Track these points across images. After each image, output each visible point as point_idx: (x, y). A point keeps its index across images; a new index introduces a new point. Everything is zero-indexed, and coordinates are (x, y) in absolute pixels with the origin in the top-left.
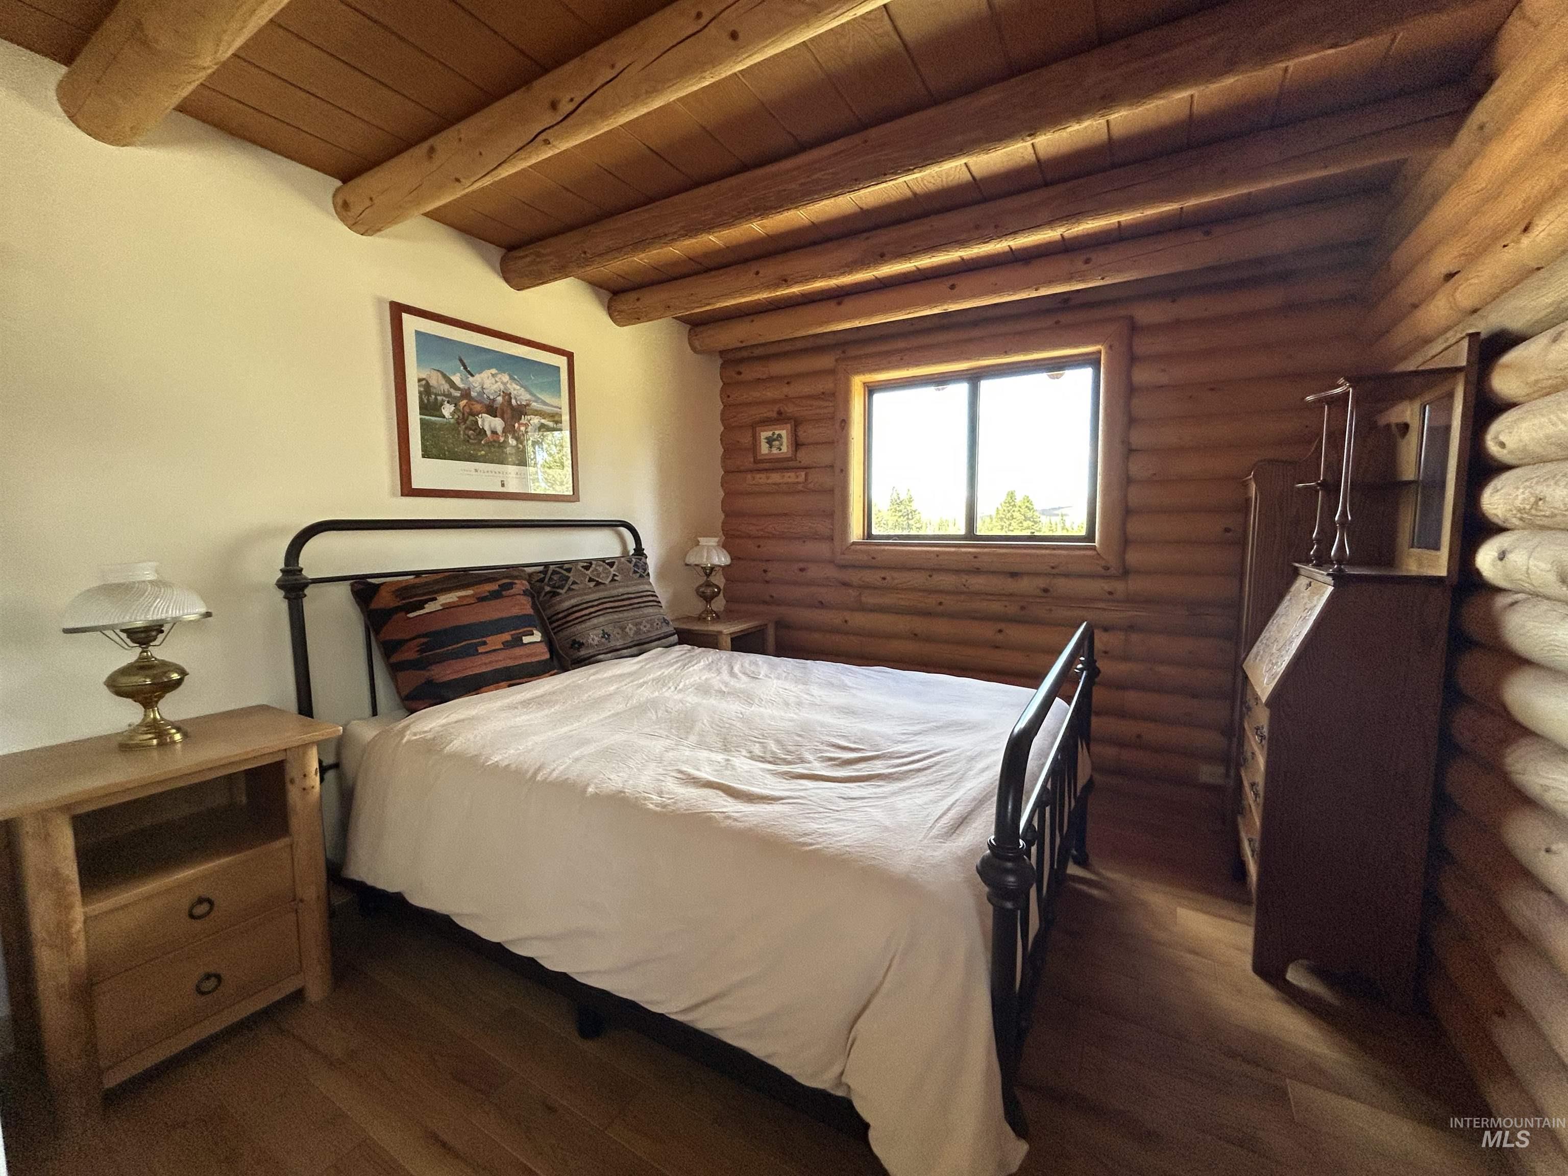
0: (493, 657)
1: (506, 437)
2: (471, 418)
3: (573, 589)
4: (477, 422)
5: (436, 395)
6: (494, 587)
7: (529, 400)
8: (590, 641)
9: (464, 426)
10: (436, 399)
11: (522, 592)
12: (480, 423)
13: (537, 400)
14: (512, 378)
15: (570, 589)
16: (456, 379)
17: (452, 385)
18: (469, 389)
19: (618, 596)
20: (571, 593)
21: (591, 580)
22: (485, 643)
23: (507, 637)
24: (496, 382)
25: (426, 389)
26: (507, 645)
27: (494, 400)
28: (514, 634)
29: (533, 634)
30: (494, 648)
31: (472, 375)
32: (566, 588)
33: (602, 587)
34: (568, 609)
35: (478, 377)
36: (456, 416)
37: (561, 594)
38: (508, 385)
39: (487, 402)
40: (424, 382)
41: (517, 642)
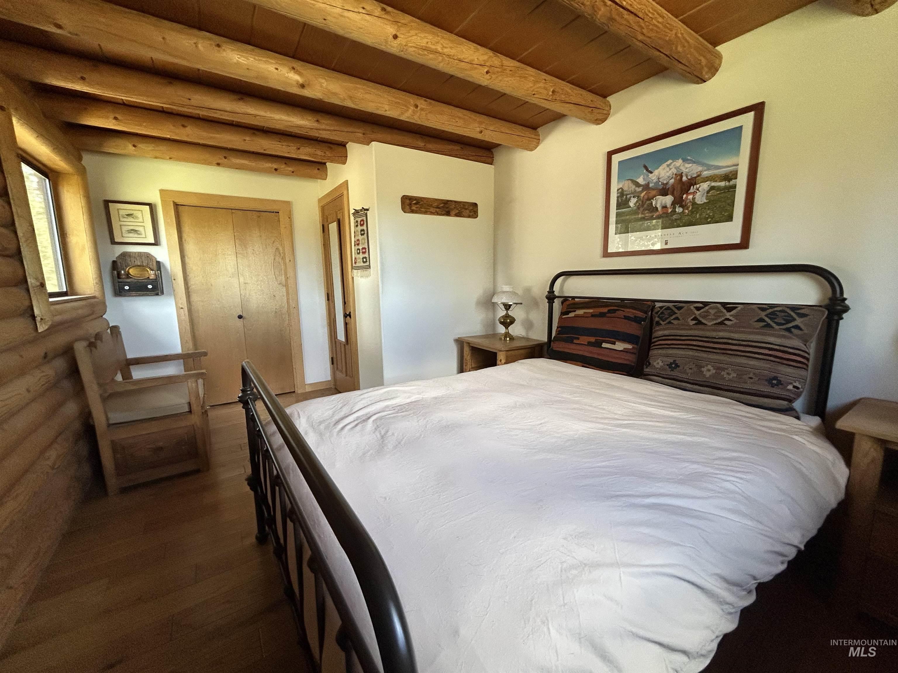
0: (578, 347)
1: (674, 208)
2: (648, 202)
3: (673, 323)
4: (652, 203)
5: (627, 195)
6: (605, 310)
7: (701, 172)
8: (655, 364)
9: (642, 209)
10: (626, 197)
11: (623, 317)
12: (654, 204)
13: (709, 167)
14: (685, 160)
15: (670, 323)
16: (641, 180)
17: (637, 185)
18: (649, 183)
19: (715, 338)
20: (670, 326)
21: (695, 319)
22: (578, 339)
23: (592, 339)
24: (670, 169)
25: (621, 193)
26: (590, 344)
27: (667, 184)
28: (597, 339)
29: (615, 344)
30: (583, 343)
31: (651, 173)
32: (668, 321)
33: (700, 327)
34: (660, 337)
35: (656, 172)
36: (638, 204)
37: (661, 324)
38: (682, 168)
39: (661, 187)
40: (620, 190)
41: (598, 344)
